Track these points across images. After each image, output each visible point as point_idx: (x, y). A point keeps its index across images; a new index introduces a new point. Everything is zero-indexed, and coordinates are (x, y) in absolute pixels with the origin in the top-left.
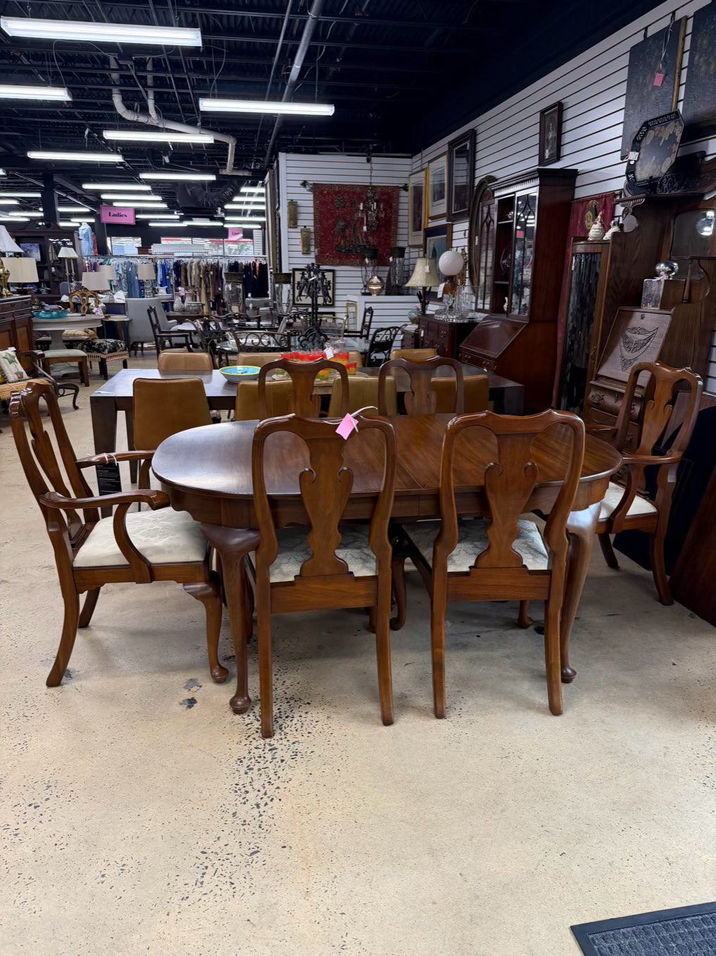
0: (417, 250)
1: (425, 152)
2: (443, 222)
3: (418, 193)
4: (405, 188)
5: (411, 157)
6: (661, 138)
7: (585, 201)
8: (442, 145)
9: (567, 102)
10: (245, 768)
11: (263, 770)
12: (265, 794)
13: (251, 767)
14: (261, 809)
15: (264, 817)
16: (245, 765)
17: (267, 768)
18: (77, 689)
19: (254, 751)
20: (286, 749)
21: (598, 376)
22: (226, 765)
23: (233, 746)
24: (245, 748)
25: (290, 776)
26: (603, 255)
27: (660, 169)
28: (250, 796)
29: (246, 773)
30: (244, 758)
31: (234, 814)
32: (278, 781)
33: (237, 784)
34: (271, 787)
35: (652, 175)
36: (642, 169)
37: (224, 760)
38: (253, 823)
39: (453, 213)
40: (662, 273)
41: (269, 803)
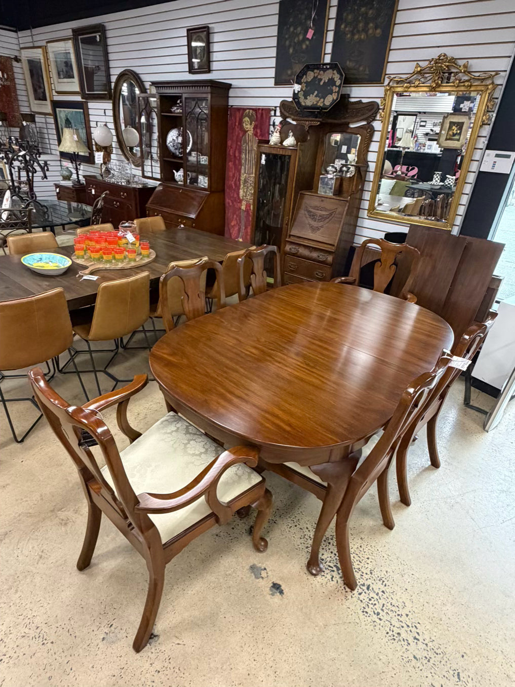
0: (43, 116)
1: (36, 31)
2: (78, 98)
3: (35, 70)
4: (17, 60)
5: (16, 32)
6: (321, 80)
7: (241, 110)
8: (66, 28)
10: (375, 616)
11: (384, 608)
12: (408, 626)
13: (376, 612)
14: (421, 640)
15: (430, 644)
16: (372, 613)
17: (384, 605)
18: (178, 644)
19: (361, 597)
20: (373, 582)
21: (290, 236)
22: (363, 623)
23: (347, 603)
24: (355, 599)
25: (401, 600)
26: (292, 157)
27: (324, 101)
28: (404, 635)
29: (380, 619)
30: (364, 608)
31: (415, 657)
32: (401, 610)
33: (387, 633)
34: (403, 618)
35: (316, 104)
36: (306, 98)
37: (357, 621)
38: (431, 654)
39: (87, 92)
40: (330, 172)
41: (418, 631)
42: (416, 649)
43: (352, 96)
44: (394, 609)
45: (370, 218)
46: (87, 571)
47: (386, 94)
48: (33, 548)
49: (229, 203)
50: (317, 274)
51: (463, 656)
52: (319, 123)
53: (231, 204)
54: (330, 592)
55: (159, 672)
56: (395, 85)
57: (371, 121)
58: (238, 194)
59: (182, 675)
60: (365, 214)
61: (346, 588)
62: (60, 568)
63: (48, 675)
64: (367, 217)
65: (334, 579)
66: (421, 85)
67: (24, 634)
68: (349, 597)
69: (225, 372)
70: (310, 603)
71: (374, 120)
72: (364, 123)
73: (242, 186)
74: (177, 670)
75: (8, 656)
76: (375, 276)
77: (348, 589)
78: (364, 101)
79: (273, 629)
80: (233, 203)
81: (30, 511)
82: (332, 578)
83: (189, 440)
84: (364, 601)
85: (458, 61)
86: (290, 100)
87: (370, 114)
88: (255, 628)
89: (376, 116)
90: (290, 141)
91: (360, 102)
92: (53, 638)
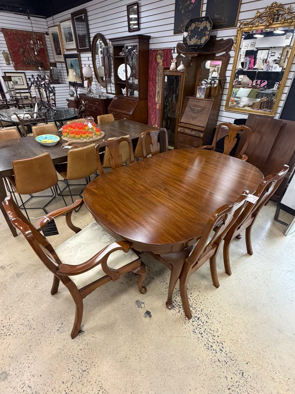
0: (61, 63)
1: (55, 17)
2: (75, 52)
3: (56, 38)
4: (47, 34)
5: (46, 18)
6: (199, 28)
7: (156, 51)
8: (67, 13)
9: (141, 3)
10: (200, 335)
11: (205, 331)
12: (218, 342)
13: (201, 332)
14: (224, 351)
15: (229, 354)
16: (198, 333)
17: (206, 329)
18: (93, 337)
19: (194, 323)
20: (202, 316)
21: (181, 122)
22: (192, 338)
23: (185, 326)
24: (190, 324)
25: (216, 328)
26: (182, 77)
27: (200, 41)
28: (214, 347)
29: (202, 337)
30: (194, 330)
31: (219, 360)
32: (215, 333)
33: (205, 345)
34: (216, 338)
35: (196, 43)
36: (190, 40)
37: (189, 336)
38: (228, 360)
39: (80, 48)
40: (204, 84)
41: (223, 346)
42: (220, 356)
43: (217, 36)
44: (211, 332)
45: (226, 111)
46: (56, 295)
47: (237, 33)
48: (33, 281)
49: (150, 105)
50: (195, 144)
51: (247, 363)
52: (197, 55)
53: (151, 106)
54: (177, 318)
55: (81, 350)
56: (244, 27)
57: (228, 51)
58: (155, 100)
59: (92, 353)
60: (223, 108)
61: (186, 317)
62: (43, 293)
63: (30, 344)
64: (225, 110)
65: (180, 312)
66: (260, 25)
67: (22, 323)
68: (187, 323)
69: (122, 199)
70: (165, 324)
71: (230, 50)
72: (224, 53)
73: (157, 95)
74: (90, 350)
75: (13, 333)
76: (225, 145)
77: (187, 318)
78: (225, 39)
79: (142, 335)
80: (152, 105)
81: (34, 263)
82: (179, 312)
83: (103, 235)
84: (195, 326)
85: (285, 6)
86: (182, 42)
87: (228, 46)
88: (133, 334)
89: (231, 48)
90: (181, 67)
91: (222, 40)
92: (34, 327)
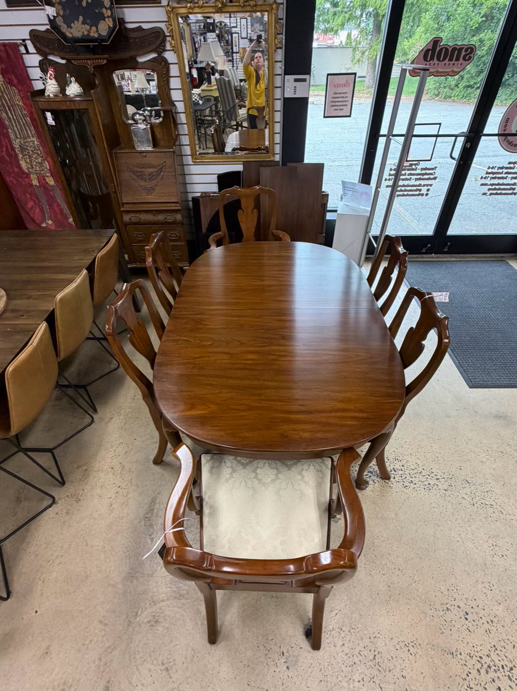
10: (411, 484)
11: (412, 476)
12: (429, 475)
13: (410, 481)
14: (440, 478)
15: (445, 476)
16: (409, 484)
17: (409, 473)
18: (336, 614)
19: (397, 479)
20: (393, 464)
21: (123, 204)
22: (410, 494)
23: (394, 490)
24: (395, 483)
25: (414, 463)
26: (91, 111)
27: (97, 31)
28: (432, 483)
29: (415, 484)
30: (403, 485)
31: (446, 490)
32: (418, 469)
33: (425, 489)
34: (424, 473)
35: (88, 35)
36: (69, 27)
37: (407, 496)
38: (449, 481)
40: (140, 121)
41: (435, 474)
42: (443, 485)
43: (127, 20)
44: (415, 471)
45: (195, 163)
47: (169, 18)
49: (12, 182)
50: (170, 236)
51: (461, 469)
52: (105, 62)
53: (15, 182)
54: (380, 491)
55: (344, 645)
56: (178, 6)
57: (162, 53)
58: (19, 167)
59: (358, 630)
60: (189, 160)
61: (385, 481)
64: (193, 163)
65: (375, 481)
66: (206, 5)
68: (391, 485)
70: (378, 509)
71: (165, 50)
72: (153, 55)
73: (20, 156)
74: (352, 631)
76: (241, 224)
77: (387, 481)
78: (145, 26)
79: (375, 545)
80: (16, 180)
82: (374, 482)
84: (399, 481)
87: (158, 43)
88: (366, 555)
89: (165, 46)
90: (74, 89)
91: (139, 29)
